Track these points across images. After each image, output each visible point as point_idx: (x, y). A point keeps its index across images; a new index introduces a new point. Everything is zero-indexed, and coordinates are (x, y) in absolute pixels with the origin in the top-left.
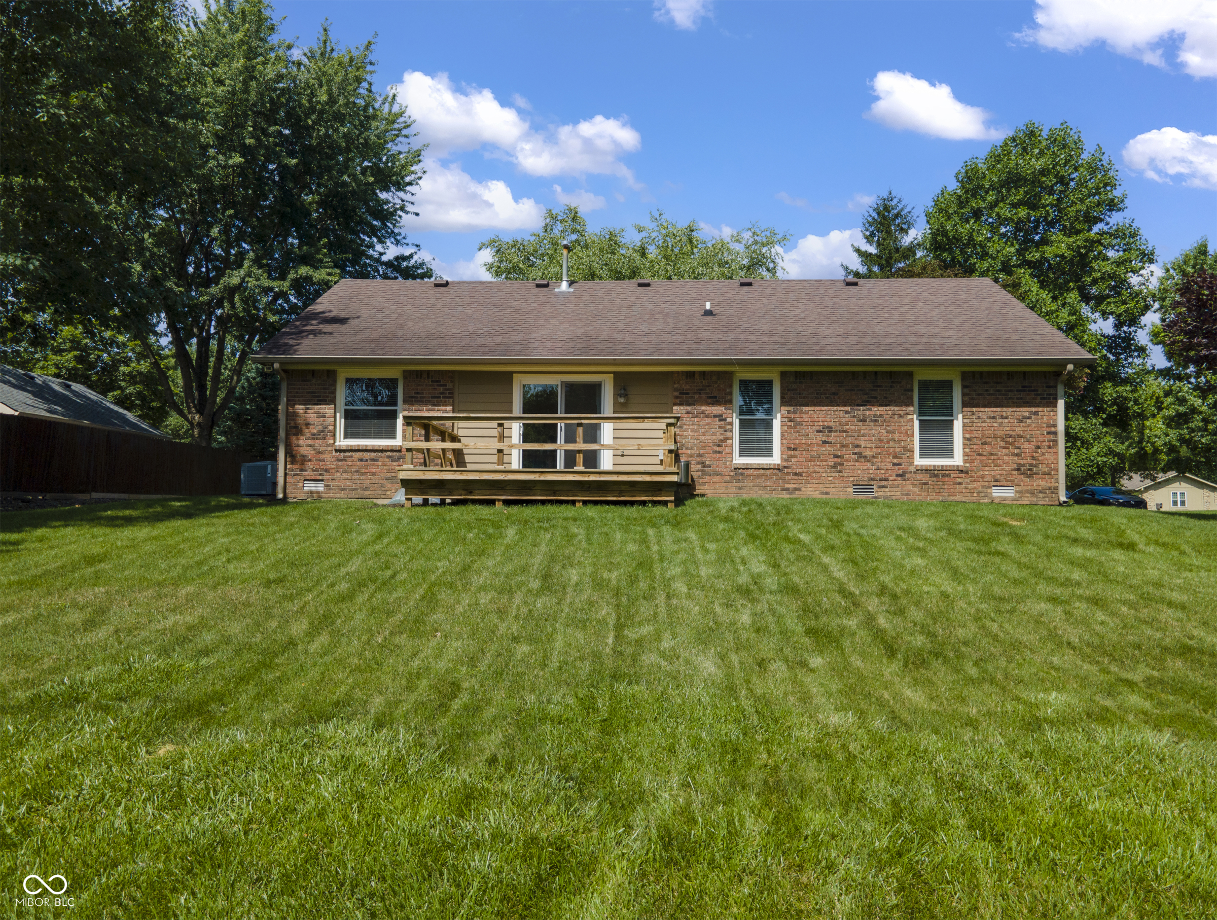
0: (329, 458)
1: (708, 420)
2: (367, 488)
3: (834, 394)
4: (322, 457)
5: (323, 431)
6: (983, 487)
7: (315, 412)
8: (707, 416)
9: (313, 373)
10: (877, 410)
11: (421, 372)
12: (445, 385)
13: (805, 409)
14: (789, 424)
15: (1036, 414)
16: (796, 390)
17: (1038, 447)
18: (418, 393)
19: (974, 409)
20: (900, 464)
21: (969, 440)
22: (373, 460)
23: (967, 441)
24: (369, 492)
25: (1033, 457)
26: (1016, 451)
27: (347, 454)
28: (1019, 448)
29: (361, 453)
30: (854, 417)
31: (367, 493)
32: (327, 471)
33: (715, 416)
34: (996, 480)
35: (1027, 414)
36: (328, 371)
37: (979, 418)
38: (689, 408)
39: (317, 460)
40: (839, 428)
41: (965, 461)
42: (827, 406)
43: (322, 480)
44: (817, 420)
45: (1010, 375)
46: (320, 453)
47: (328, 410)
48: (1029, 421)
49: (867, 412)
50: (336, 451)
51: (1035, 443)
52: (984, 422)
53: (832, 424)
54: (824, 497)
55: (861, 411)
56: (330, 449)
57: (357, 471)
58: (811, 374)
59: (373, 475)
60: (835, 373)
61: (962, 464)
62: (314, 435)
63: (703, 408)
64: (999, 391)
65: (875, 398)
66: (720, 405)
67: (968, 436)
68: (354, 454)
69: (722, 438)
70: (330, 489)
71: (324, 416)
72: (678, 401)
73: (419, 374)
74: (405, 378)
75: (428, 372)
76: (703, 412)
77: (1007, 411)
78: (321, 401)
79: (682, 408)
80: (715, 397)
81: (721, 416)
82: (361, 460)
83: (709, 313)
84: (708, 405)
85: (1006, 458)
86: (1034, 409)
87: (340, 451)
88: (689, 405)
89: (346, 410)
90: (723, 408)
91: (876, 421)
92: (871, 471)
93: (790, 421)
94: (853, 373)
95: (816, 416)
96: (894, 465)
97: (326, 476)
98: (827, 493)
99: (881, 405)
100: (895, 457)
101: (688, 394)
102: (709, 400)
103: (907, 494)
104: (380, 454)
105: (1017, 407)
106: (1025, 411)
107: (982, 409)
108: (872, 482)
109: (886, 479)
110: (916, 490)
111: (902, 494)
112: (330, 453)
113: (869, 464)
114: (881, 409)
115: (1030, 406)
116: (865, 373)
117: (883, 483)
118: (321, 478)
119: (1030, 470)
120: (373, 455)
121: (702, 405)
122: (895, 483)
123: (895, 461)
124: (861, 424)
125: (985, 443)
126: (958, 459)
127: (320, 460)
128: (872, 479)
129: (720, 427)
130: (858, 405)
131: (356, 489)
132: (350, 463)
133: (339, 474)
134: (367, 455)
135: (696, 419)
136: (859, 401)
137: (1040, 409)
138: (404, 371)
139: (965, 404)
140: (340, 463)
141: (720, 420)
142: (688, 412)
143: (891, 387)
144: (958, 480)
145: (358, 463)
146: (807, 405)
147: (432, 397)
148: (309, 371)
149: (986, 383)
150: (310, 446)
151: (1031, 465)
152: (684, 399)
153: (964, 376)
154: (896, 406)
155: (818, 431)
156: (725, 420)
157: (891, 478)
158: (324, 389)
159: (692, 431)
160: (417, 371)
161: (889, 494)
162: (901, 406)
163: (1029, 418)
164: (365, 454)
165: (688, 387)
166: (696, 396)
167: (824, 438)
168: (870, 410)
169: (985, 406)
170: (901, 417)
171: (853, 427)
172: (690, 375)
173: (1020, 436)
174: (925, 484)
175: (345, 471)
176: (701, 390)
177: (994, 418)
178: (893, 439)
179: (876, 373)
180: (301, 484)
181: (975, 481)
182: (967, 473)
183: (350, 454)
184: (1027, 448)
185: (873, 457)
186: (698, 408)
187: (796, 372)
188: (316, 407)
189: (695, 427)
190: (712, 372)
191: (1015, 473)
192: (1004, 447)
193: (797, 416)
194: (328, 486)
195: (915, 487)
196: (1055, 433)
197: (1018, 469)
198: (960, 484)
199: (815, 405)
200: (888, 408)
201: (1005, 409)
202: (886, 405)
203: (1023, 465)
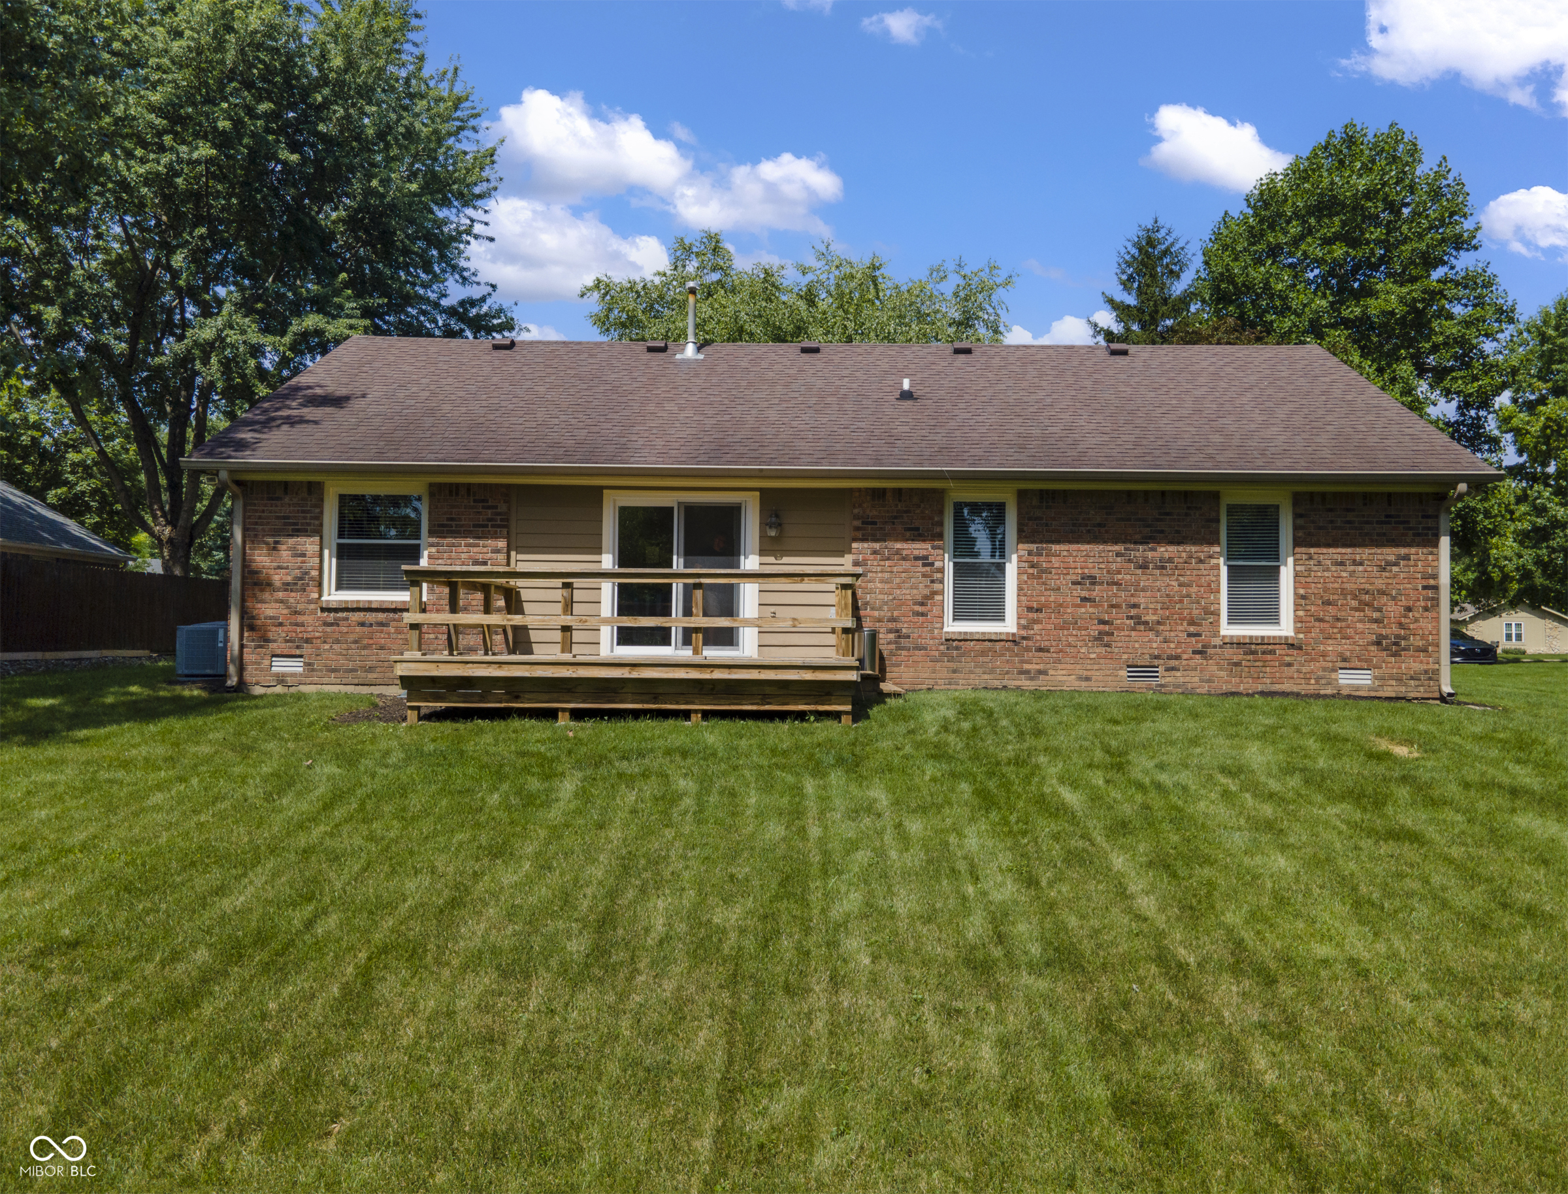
0: (312, 622)
1: (906, 565)
2: (371, 669)
3: (1099, 525)
4: (300, 619)
5: (301, 579)
6: (1324, 669)
7: (289, 549)
8: (904, 559)
9: (286, 485)
10: (1165, 551)
11: (458, 485)
12: (496, 507)
13: (1055, 547)
14: (1031, 571)
15: (1406, 558)
16: (1041, 519)
17: (1409, 609)
18: (452, 519)
19: (1312, 550)
20: (1199, 635)
21: (1303, 597)
22: (381, 624)
23: (1301, 599)
24: (375, 675)
25: (1401, 625)
26: (1375, 615)
27: (340, 615)
28: (1379, 610)
29: (362, 614)
30: (1130, 561)
31: (370, 676)
32: (308, 641)
33: (917, 558)
34: (1345, 660)
35: (1392, 558)
36: (310, 484)
37: (1319, 564)
38: (877, 546)
39: (291, 624)
40: (1107, 578)
41: (1297, 631)
42: (1089, 543)
43: (301, 656)
44: (1073, 565)
45: (1367, 498)
46: (296, 613)
47: (310, 545)
48: (1395, 569)
49: (1150, 554)
50: (323, 610)
51: (1404, 603)
52: (1328, 570)
53: (1095, 572)
54: (1084, 684)
55: (1141, 552)
56: (312, 606)
57: (356, 642)
58: (1065, 493)
59: (382, 648)
60: (1102, 493)
61: (1292, 634)
62: (288, 584)
63: (898, 545)
64: (1349, 522)
65: (1162, 532)
66: (924, 541)
67: (1302, 591)
68: (350, 614)
69: (927, 592)
70: (313, 670)
71: (304, 555)
72: (859, 534)
73: (454, 490)
74: (432, 495)
75: (468, 487)
76: (898, 552)
77: (1363, 553)
78: (298, 530)
79: (866, 545)
80: (917, 529)
81: (925, 558)
82: (362, 624)
83: (907, 396)
84: (906, 540)
85: (1359, 625)
86: (1403, 551)
87: (329, 610)
88: (876, 540)
89: (339, 545)
90: (928, 546)
91: (1163, 568)
92: (1155, 645)
93: (1032, 567)
94: (1129, 493)
95: (1071, 559)
96: (1190, 635)
97: (307, 649)
98: (1088, 679)
99: (1171, 543)
100: (1192, 623)
101: (874, 523)
102: (908, 534)
103: (1209, 681)
104: (392, 615)
105: (1377, 546)
106: (1390, 553)
107: (1325, 550)
108: (1156, 662)
109: (1177, 657)
110: (1222, 673)
111: (1202, 681)
112: (313, 612)
113: (1151, 635)
114: (1171, 548)
115: (1397, 546)
116: (1146, 493)
117: (1173, 663)
118: (298, 652)
119: (1396, 644)
120: (381, 616)
121: (896, 540)
122: (1192, 663)
123: (1192, 629)
124: (1139, 571)
125: (1328, 603)
126: (1285, 627)
127: (297, 625)
128: (1157, 657)
129: (924, 576)
130: (1135, 543)
131: (355, 670)
132: (345, 630)
133: (327, 646)
134: (371, 617)
135: (887, 563)
136: (1138, 537)
137: (1413, 550)
138: (431, 485)
139: (1297, 543)
140: (329, 629)
141: (924, 565)
142: (875, 552)
143: (1187, 515)
144: (1287, 659)
145: (358, 629)
146: (1058, 542)
147: (474, 526)
148: (280, 483)
149: (1330, 510)
150: (282, 601)
151: (1398, 636)
152: (870, 530)
153: (1297, 499)
154: (1194, 544)
155: (1074, 583)
156: (932, 564)
157: (1185, 656)
158: (303, 512)
159: (882, 581)
160: (451, 485)
161: (1182, 680)
162: (1202, 544)
163: (1396, 564)
164: (368, 615)
165: (875, 513)
166: (888, 527)
167: (1084, 594)
168: (1154, 550)
169: (1329, 546)
170: (1201, 561)
171: (1128, 577)
172: (878, 495)
173: (1382, 593)
174: (1237, 664)
175: (337, 641)
176: (896, 518)
177: (1342, 564)
178: (1188, 596)
179: (1163, 493)
180: (267, 662)
181: (1312, 660)
182: (1300, 648)
183: (344, 614)
184: (1393, 610)
185: (1159, 623)
186: (890, 544)
187: (1041, 491)
188: (291, 541)
189: (886, 575)
190: (911, 489)
191: (1373, 648)
192: (1356, 609)
193: (1042, 559)
194: (309, 664)
195: (1221, 669)
196: (1436, 588)
197: (1378, 643)
198: (1289, 665)
199: (1070, 542)
200: (1181, 548)
201: (1358, 550)
202: (1179, 543)
203: (1386, 637)
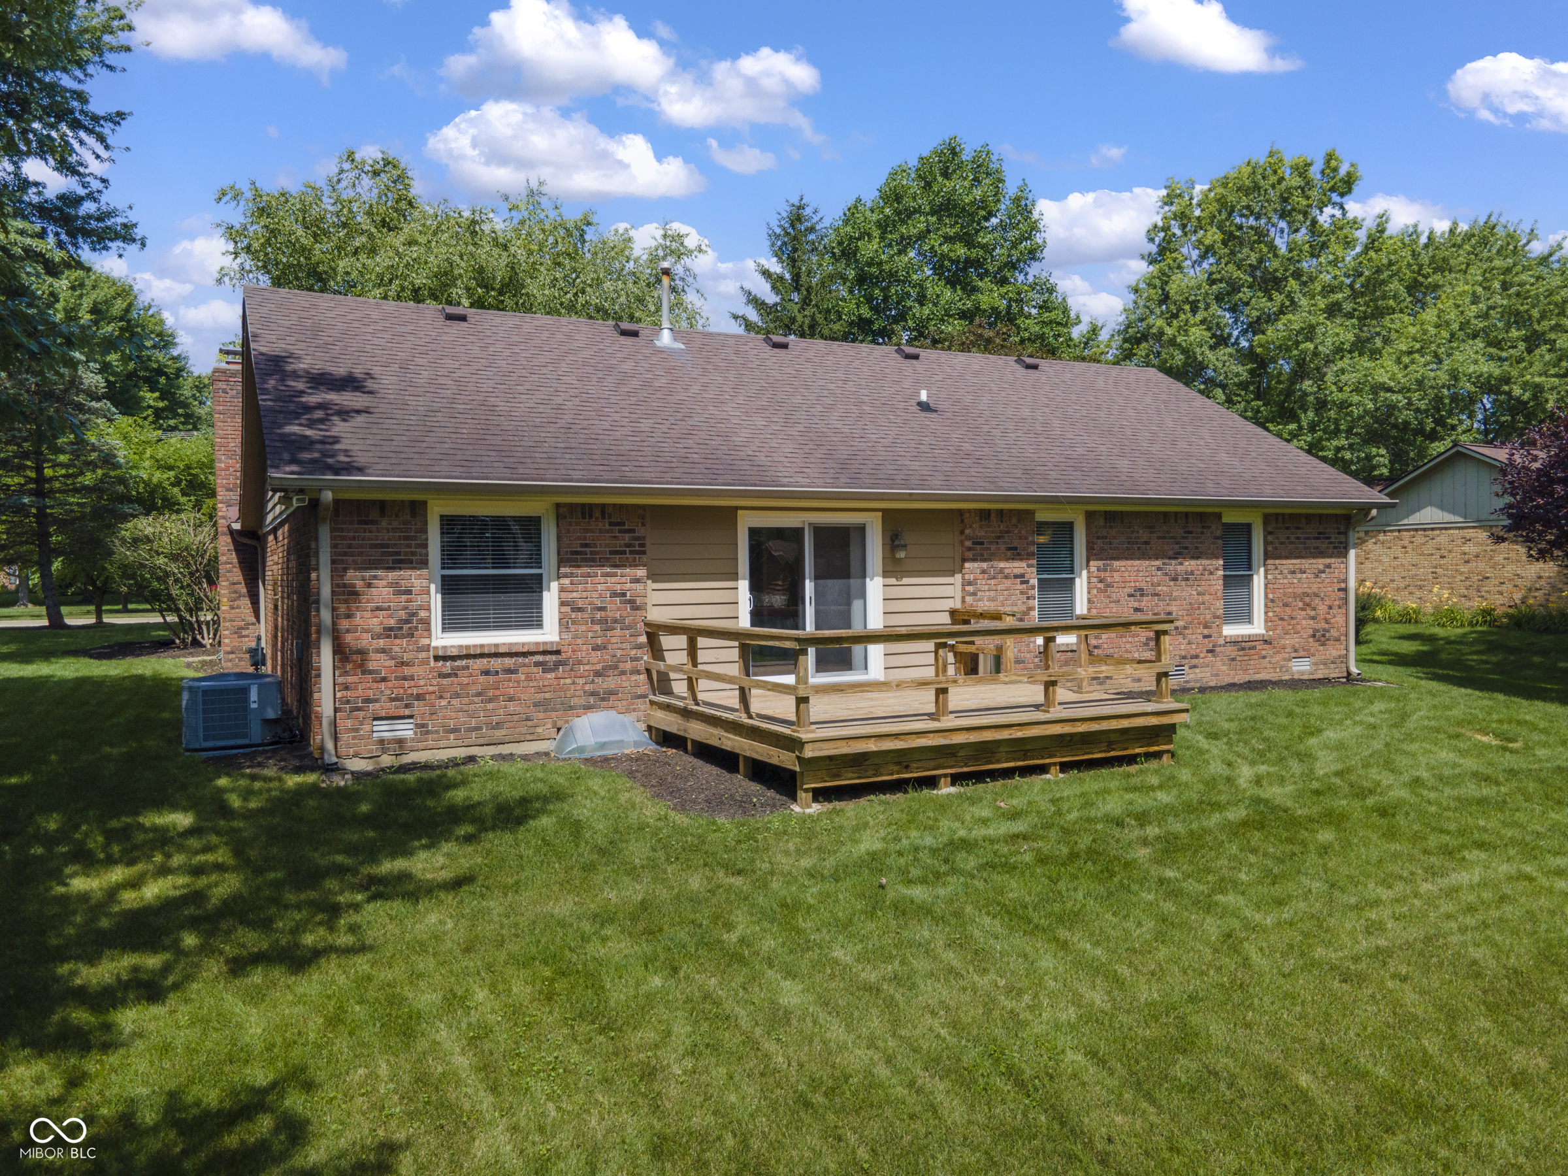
0: (424, 676)
1: (1008, 583)
2: (498, 726)
3: (1146, 543)
4: (407, 671)
5: (407, 621)
6: (1284, 659)
7: (390, 585)
8: (1006, 577)
9: (382, 506)
10: (1189, 565)
11: (591, 506)
12: (633, 531)
13: (1116, 564)
14: (1100, 585)
15: (1329, 566)
16: (1106, 538)
17: (1330, 608)
18: (586, 546)
19: (1277, 562)
20: (1210, 636)
21: (1272, 601)
22: (509, 671)
23: (1269, 603)
24: (504, 732)
25: (1327, 621)
26: (1313, 613)
27: (458, 663)
28: (1314, 609)
29: (485, 660)
30: (1166, 574)
31: (499, 734)
32: (419, 697)
33: (1016, 577)
34: (1296, 651)
35: (1321, 567)
36: (413, 504)
37: (1281, 573)
38: (985, 565)
39: (397, 678)
40: (1151, 591)
41: (1267, 629)
42: (1139, 559)
43: (411, 717)
44: (1128, 579)
45: (1309, 518)
46: (403, 663)
47: (415, 579)
48: (1323, 575)
49: (1179, 568)
50: (437, 658)
51: (1327, 603)
52: (1285, 578)
53: (1143, 585)
54: (1136, 685)
55: (1174, 566)
56: (423, 655)
57: (479, 694)
58: (1122, 514)
59: (511, 699)
60: (1147, 514)
61: (1264, 632)
62: (391, 629)
63: (1002, 565)
64: (1298, 538)
65: (1186, 548)
66: (1021, 560)
67: (1271, 596)
68: (471, 662)
69: (1024, 608)
70: (428, 732)
71: (409, 592)
72: (970, 555)
73: (586, 511)
74: (559, 517)
75: (603, 507)
76: (1001, 571)
77: (1305, 563)
78: (401, 561)
79: (976, 565)
80: (1016, 549)
81: (1022, 576)
82: (486, 673)
83: (924, 407)
84: (1007, 560)
85: (1304, 622)
86: (1327, 561)
87: (445, 658)
88: (984, 560)
89: (443, 576)
90: (1024, 564)
91: (1187, 579)
92: (1183, 647)
93: (1101, 581)
94: (1165, 514)
95: (1126, 574)
96: (1205, 637)
97: (418, 708)
98: (1139, 680)
99: (1193, 558)
100: (1206, 627)
101: (982, 543)
102: (1009, 553)
103: (1217, 675)
104: (520, 660)
105: (1314, 558)
106: (1320, 563)
107: (1284, 562)
108: (1184, 662)
109: (1197, 657)
110: (1225, 668)
111: (1212, 675)
112: (425, 662)
113: (1180, 638)
114: (1193, 562)
115: (1324, 557)
116: (1176, 513)
117: (1194, 661)
118: (407, 712)
119: (1324, 636)
120: (509, 662)
121: (1000, 560)
122: (1206, 661)
123: (1206, 632)
124: (1172, 583)
125: (1286, 605)
126: (1257, 627)
127: (405, 678)
128: (1184, 658)
129: (1022, 593)
130: (1170, 558)
131: (479, 728)
132: (465, 680)
133: (444, 703)
134: (496, 663)
135: (993, 582)
136: (1171, 553)
137: (1333, 560)
138: (558, 506)
139: (1267, 556)
140: (445, 681)
141: (1022, 583)
142: (984, 572)
143: (1202, 533)
144: (1264, 652)
145: (482, 679)
146: (1117, 559)
147: (611, 553)
148: (373, 502)
149: (1287, 528)
150: (383, 651)
151: (1324, 630)
152: (979, 551)
153: (1267, 519)
154: (1207, 558)
155: (1130, 595)
156: (1027, 582)
157: (1202, 655)
158: (407, 538)
159: (990, 600)
160: (583, 505)
161: (1199, 676)
162: (1211, 559)
163: (1323, 572)
164: (492, 660)
165: (983, 534)
166: (993, 547)
167: (1136, 605)
168: (1181, 564)
169: (1287, 558)
170: (1211, 573)
171: (1165, 588)
172: (985, 515)
173: (1317, 595)
174: (1233, 659)
175: (457, 695)
176: (999, 538)
177: (1294, 572)
178: (1203, 603)
179: (1187, 514)
180: (367, 727)
181: (1278, 652)
182: (1270, 643)
183: (464, 662)
184: (1322, 609)
185: (1185, 628)
186: (995, 563)
187: (1106, 512)
188: (392, 575)
189: (992, 594)
190: (1011, 510)
191: (1311, 640)
192: (1302, 609)
193: (1107, 574)
194: (423, 726)
195: (1224, 665)
196: (1345, 590)
197: (1314, 636)
198: (1264, 657)
199: (1127, 559)
200: (1199, 562)
201: (1303, 561)
202: (1198, 558)
203: (1318, 631)
